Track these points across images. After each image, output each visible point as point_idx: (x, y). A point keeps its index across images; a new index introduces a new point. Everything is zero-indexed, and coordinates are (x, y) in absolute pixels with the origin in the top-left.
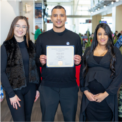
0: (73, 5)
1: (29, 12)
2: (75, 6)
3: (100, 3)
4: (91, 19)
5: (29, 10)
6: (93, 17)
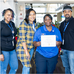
0: (47, 7)
1: (22, 11)
2: (48, 8)
3: (61, 6)
4: (56, 14)
5: (22, 9)
6: (58, 13)
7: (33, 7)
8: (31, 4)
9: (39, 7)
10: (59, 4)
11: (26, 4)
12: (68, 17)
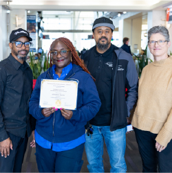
7: (43, 16)
8: (40, 12)
9: (57, 16)
10: (99, 12)
11: (29, 12)
12: (105, 43)
